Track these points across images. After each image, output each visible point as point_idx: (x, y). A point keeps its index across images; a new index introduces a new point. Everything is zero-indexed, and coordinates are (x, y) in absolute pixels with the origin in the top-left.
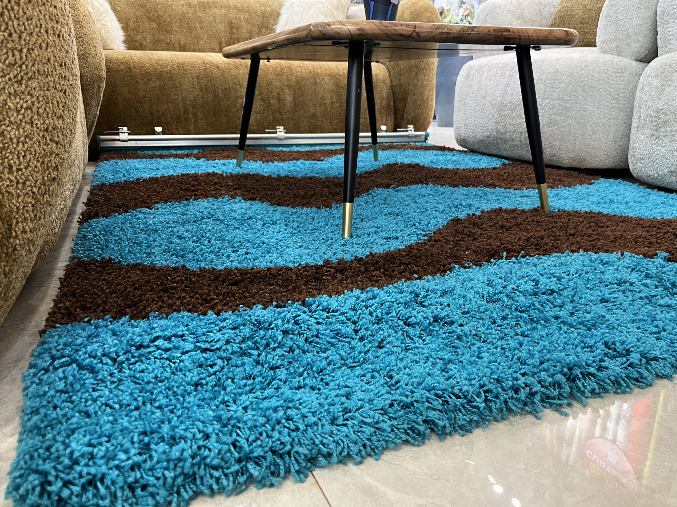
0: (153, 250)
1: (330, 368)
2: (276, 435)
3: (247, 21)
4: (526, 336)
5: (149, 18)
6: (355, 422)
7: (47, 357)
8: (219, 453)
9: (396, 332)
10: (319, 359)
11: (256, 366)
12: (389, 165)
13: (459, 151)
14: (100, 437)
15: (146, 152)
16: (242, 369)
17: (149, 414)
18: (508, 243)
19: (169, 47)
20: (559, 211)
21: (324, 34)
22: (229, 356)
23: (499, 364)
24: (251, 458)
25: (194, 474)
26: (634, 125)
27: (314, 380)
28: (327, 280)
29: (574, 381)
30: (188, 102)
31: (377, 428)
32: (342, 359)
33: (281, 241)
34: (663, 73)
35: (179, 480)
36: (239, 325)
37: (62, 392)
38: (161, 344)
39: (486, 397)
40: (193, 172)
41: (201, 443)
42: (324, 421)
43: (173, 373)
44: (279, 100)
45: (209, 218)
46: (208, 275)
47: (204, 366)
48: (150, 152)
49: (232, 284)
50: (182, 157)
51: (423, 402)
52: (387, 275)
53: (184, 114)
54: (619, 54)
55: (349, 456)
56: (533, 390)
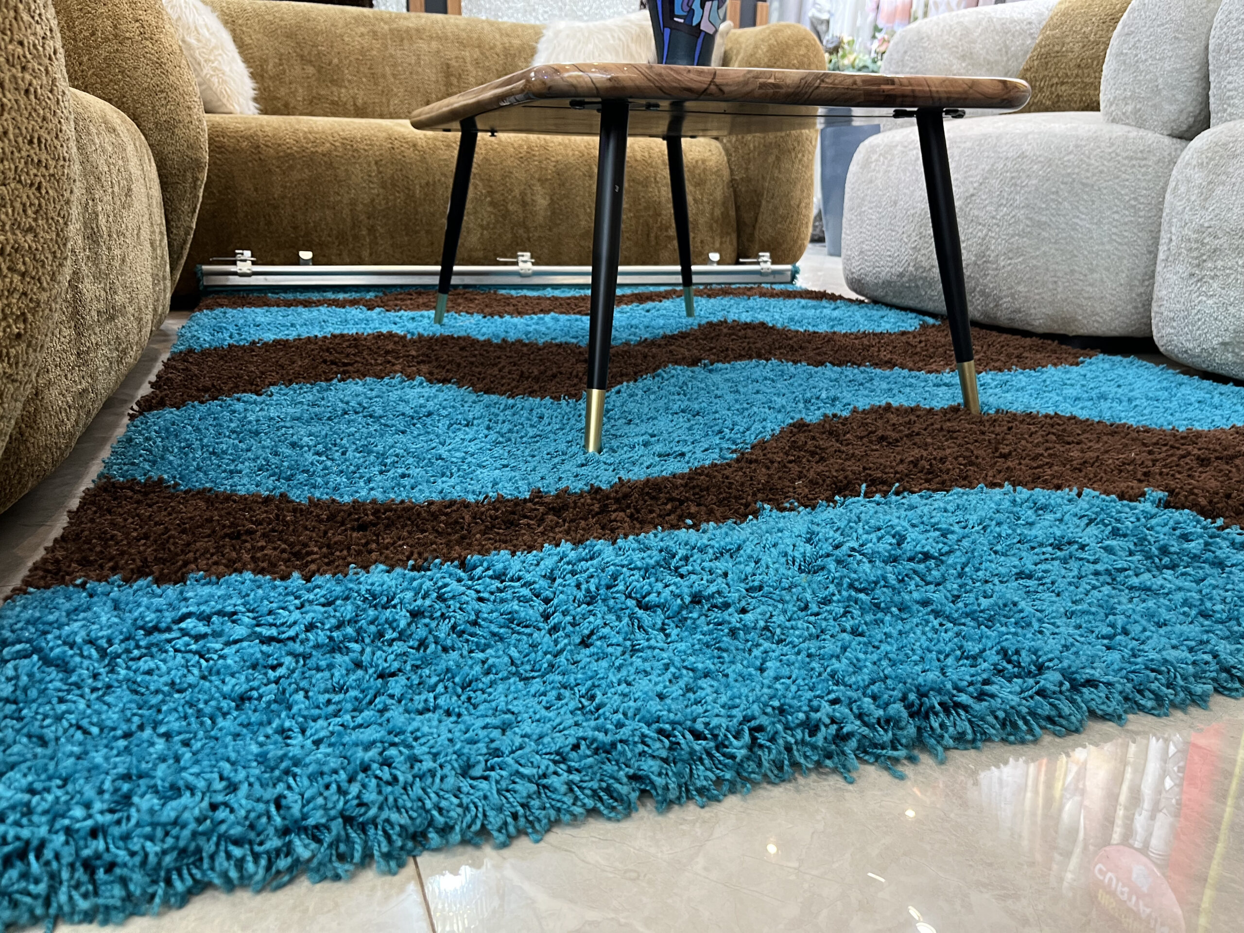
0: (240, 467)
1: (486, 680)
2: (354, 789)
3: (477, 63)
4: (861, 635)
5: (302, 57)
6: (504, 773)
8: (246, 818)
9: (619, 619)
10: (470, 662)
11: (354, 671)
12: (710, 324)
13: (850, 300)
14: (50, 778)
15: (283, 296)
16: (327, 674)
17: (145, 745)
18: (877, 469)
19: (337, 109)
20: (997, 411)
21: (550, 88)
22: (308, 650)
23: (794, 682)
24: (305, 829)
25: (199, 850)
27: (455, 698)
28: (528, 525)
29: (927, 717)
30: (360, 207)
31: (545, 787)
32: (513, 663)
33: (472, 455)
34: (1211, 159)
35: (168, 859)
36: (337, 598)
37: (6, 701)
38: (191, 626)
39: (754, 739)
40: (354, 331)
41: (220, 798)
42: (447, 769)
43: (204, 678)
44: (524, 204)
45: (356, 413)
46: (317, 512)
47: (259, 667)
48: (290, 296)
49: (353, 529)
50: (341, 304)
51: (635, 743)
52: (637, 519)
53: (354, 226)
54: (1140, 124)
55: (484, 831)
56: (845, 730)
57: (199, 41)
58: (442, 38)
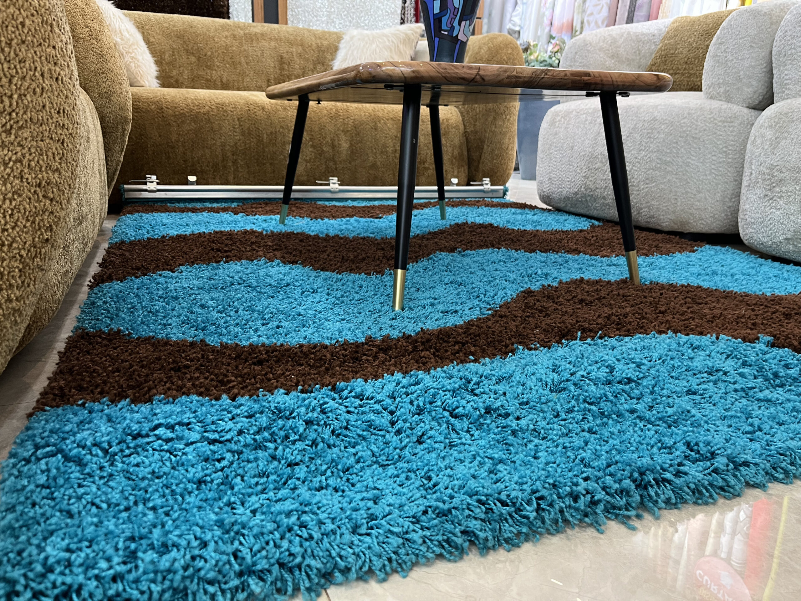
0: (170, 321)
1: (358, 466)
2: (285, 544)
3: (300, 55)
4: (595, 433)
5: (187, 51)
6: (380, 531)
8: (216, 565)
9: (440, 425)
10: (346, 455)
11: (271, 462)
12: (457, 224)
13: (542, 209)
14: (80, 541)
15: (177, 205)
16: (254, 465)
17: (140, 515)
18: (584, 321)
19: (209, 85)
20: (651, 283)
21: (374, 77)
22: (240, 448)
23: (558, 465)
24: (254, 572)
25: (186, 588)
26: (745, 183)
27: (339, 480)
28: (368, 360)
29: (646, 488)
30: (228, 148)
31: (407, 540)
32: (374, 455)
33: (320, 312)
34: (777, 123)
35: (167, 596)
36: (256, 413)
37: (43, 486)
38: (162, 433)
39: (538, 505)
40: (228, 229)
41: (196, 552)
42: (344, 529)
43: (173, 468)
44: (333, 146)
45: (240, 284)
46: (228, 352)
47: (210, 460)
48: (182, 205)
49: (254, 364)
50: (217, 211)
51: (463, 509)
52: (438, 356)
53: (223, 160)
54: (729, 100)
55: (371, 571)
56: (596, 498)
57: (122, 39)
58: (278, 40)
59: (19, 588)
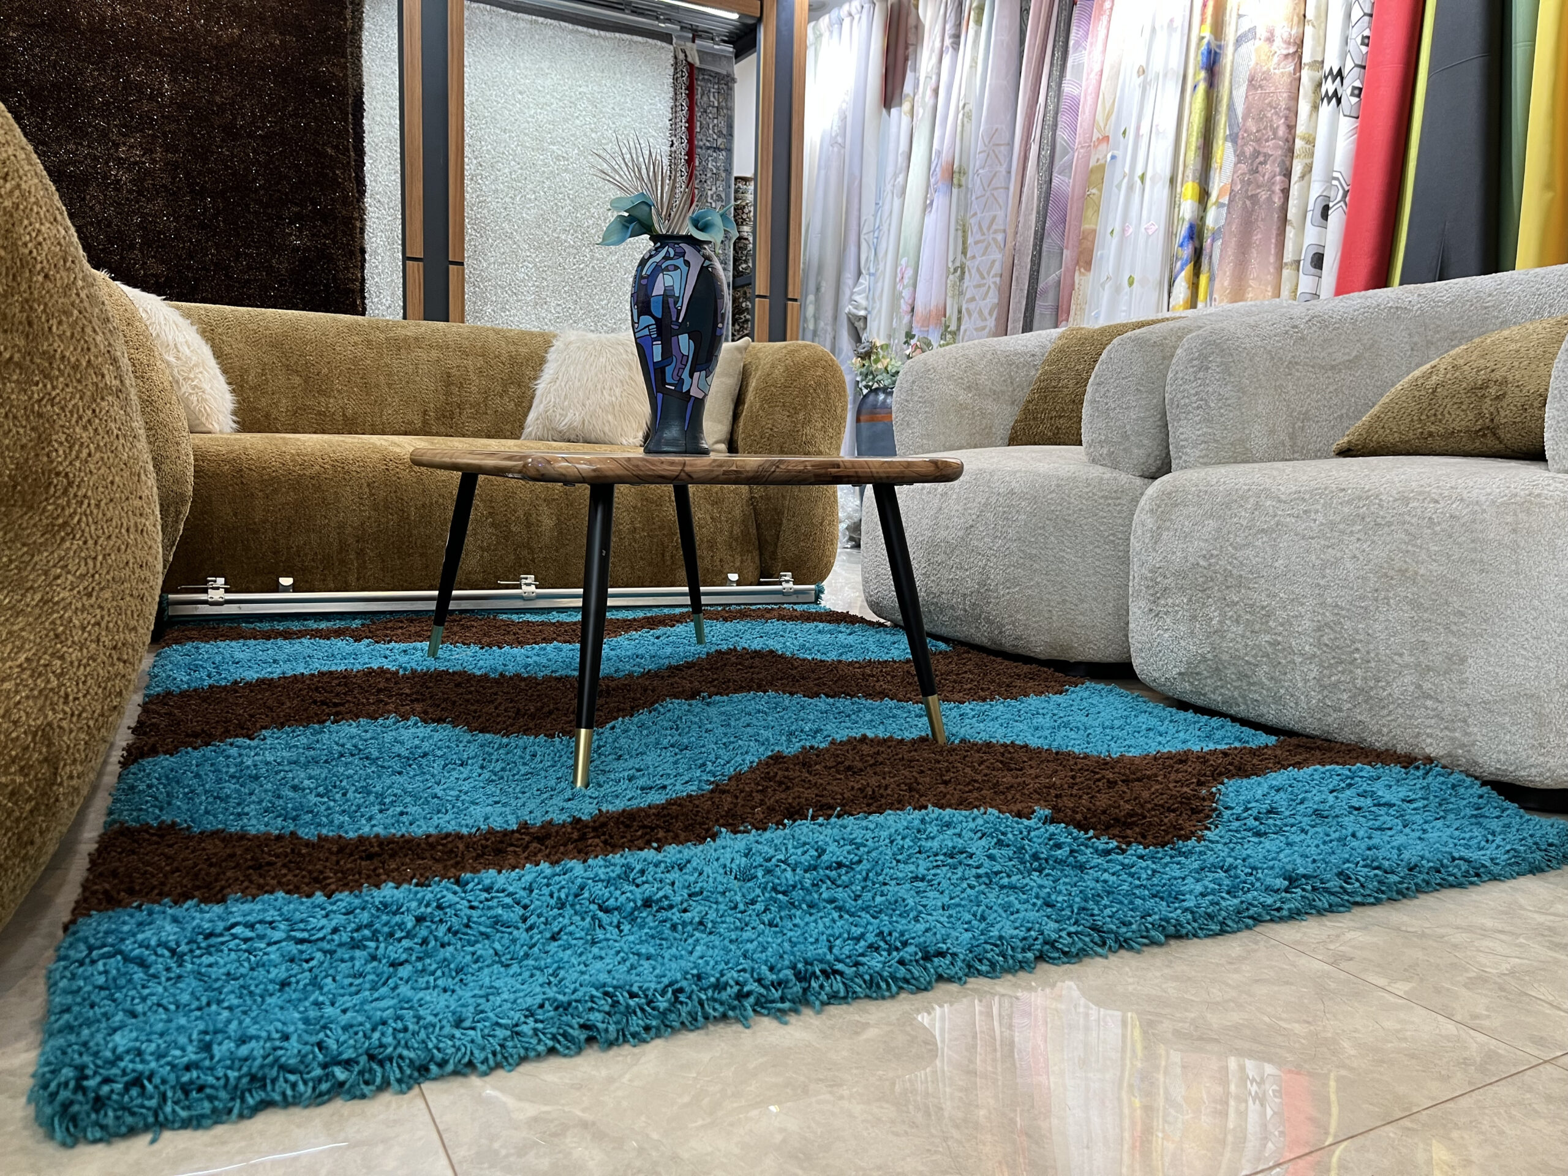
0: (246, 809)
1: (476, 966)
2: (376, 1035)
3: (480, 372)
4: (775, 925)
5: (288, 367)
6: (487, 1024)
7: (82, 947)
8: (297, 1056)
10: (462, 954)
11: (371, 962)
12: (719, 652)
13: (871, 624)
14: (149, 1034)
15: (258, 626)
16: (349, 964)
17: (214, 1014)
18: (829, 795)
20: (961, 741)
22: (334, 947)
23: (714, 959)
24: (339, 1062)
25: (264, 1078)
27: (450, 980)
28: (514, 851)
29: (809, 980)
30: (349, 530)
31: (517, 1033)
32: (496, 954)
33: (466, 793)
35: (245, 1080)
36: (355, 909)
37: (101, 988)
38: (240, 932)
39: (676, 997)
40: (342, 668)
41: (277, 1043)
42: (444, 1022)
43: (253, 969)
44: (528, 525)
45: (352, 755)
46: (327, 846)
47: (297, 960)
48: (266, 626)
49: (361, 858)
50: (326, 635)
51: (586, 1001)
52: (609, 843)
53: (340, 552)
54: (1114, 465)
55: (470, 1064)
56: (746, 990)
57: (178, 358)
58: (443, 347)
59: (89, 1072)
